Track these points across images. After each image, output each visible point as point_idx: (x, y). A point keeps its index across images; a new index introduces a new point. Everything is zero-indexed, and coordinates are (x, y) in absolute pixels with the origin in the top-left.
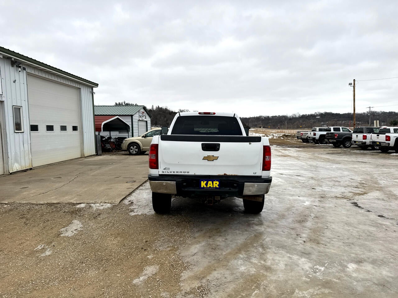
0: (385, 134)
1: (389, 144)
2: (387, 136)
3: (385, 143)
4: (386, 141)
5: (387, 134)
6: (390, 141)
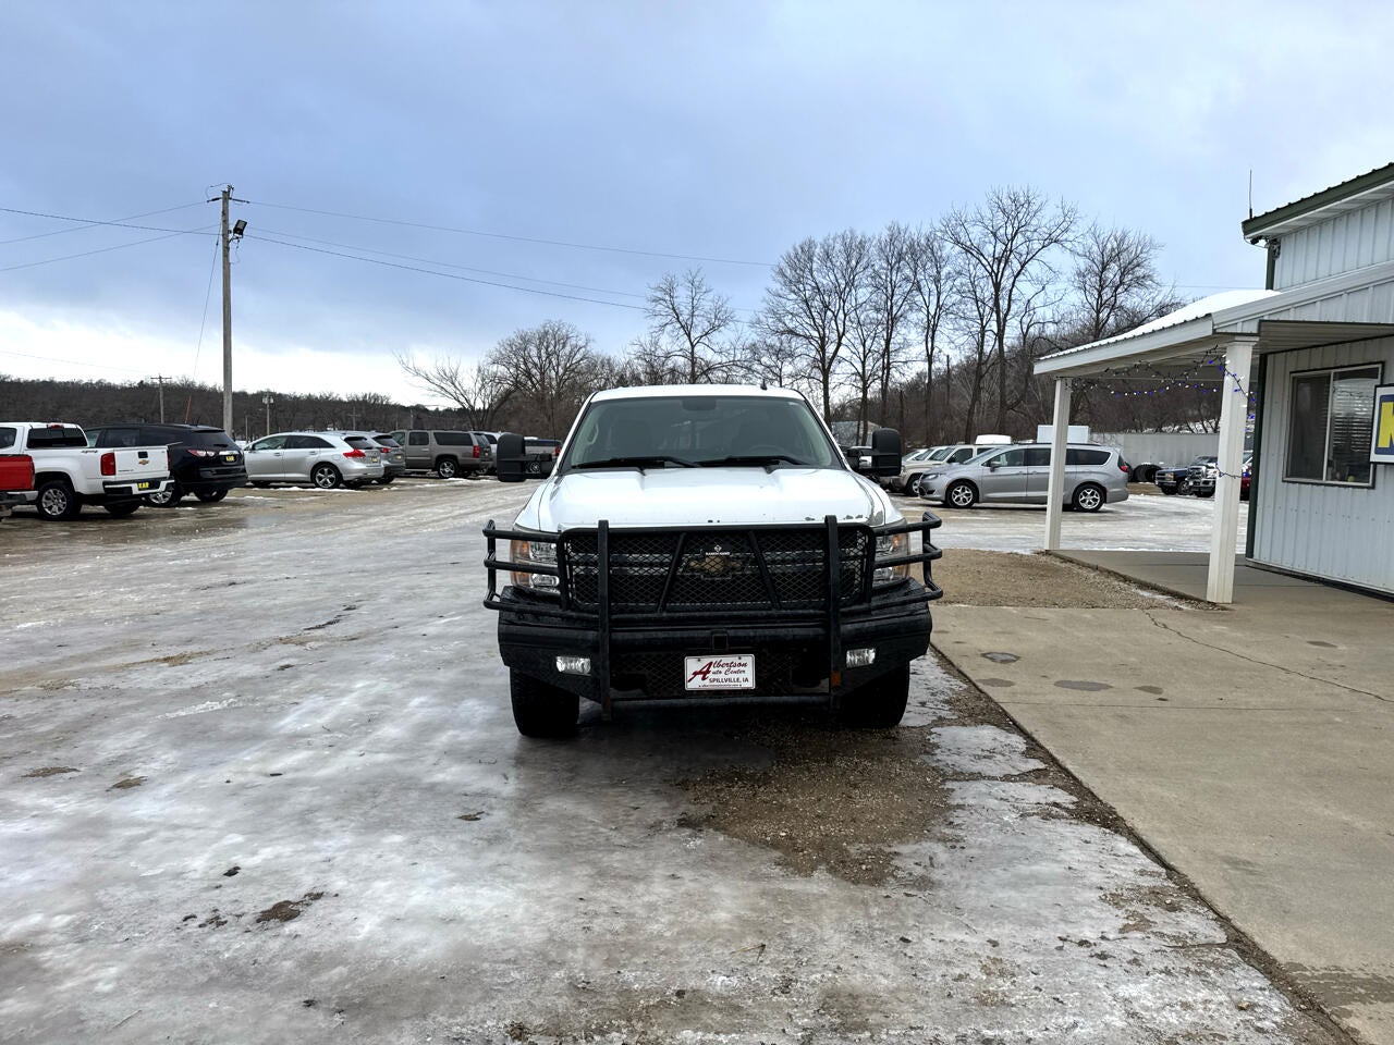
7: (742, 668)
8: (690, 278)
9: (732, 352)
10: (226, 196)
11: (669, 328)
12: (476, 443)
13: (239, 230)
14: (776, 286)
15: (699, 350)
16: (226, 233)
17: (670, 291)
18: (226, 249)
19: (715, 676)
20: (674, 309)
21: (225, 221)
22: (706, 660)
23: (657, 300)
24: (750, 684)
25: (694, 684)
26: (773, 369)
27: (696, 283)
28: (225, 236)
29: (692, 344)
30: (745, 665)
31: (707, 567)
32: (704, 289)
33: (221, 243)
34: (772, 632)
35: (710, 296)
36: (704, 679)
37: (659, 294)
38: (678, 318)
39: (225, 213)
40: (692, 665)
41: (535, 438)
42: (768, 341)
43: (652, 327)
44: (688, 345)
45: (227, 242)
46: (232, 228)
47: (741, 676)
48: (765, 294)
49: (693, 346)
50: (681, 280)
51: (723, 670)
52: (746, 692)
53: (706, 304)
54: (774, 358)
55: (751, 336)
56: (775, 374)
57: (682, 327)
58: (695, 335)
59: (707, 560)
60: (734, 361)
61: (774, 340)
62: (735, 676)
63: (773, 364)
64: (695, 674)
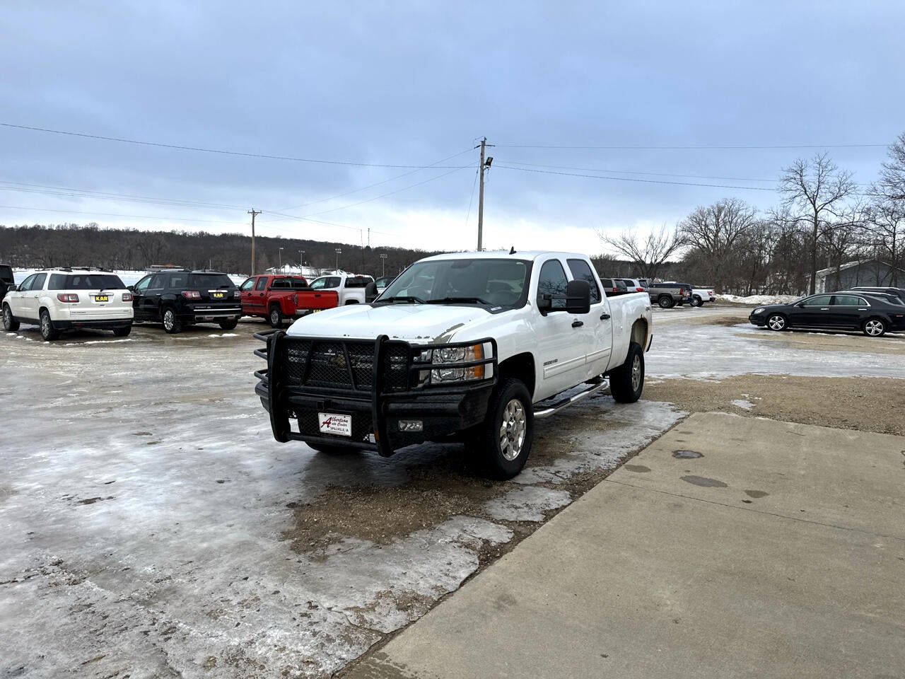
7: (345, 423)
8: (818, 160)
9: (852, 215)
10: (483, 143)
11: (798, 199)
12: (615, 286)
13: (489, 163)
14: (891, 161)
15: (822, 214)
16: (482, 165)
17: (800, 172)
18: (482, 175)
19: (334, 426)
20: (803, 186)
21: (482, 159)
22: (329, 416)
23: (788, 180)
24: (349, 433)
25: (324, 429)
26: (888, 227)
27: (824, 164)
28: (481, 167)
29: (816, 210)
30: (347, 421)
31: (339, 362)
32: (829, 168)
33: (479, 172)
34: (352, 403)
35: (835, 173)
36: (328, 427)
37: (791, 175)
38: (806, 191)
39: (482, 154)
40: (322, 418)
41: (674, 282)
42: (884, 205)
43: (783, 199)
44: (812, 211)
45: (482, 170)
46: (485, 162)
47: (345, 428)
48: (882, 168)
49: (817, 212)
50: (810, 163)
51: (337, 423)
52: (347, 437)
53: (832, 179)
54: (889, 218)
55: (868, 202)
56: (890, 231)
57: (809, 198)
58: (819, 203)
59: (339, 358)
60: (853, 222)
61: (888, 204)
62: (342, 427)
63: (886, 222)
64: (324, 423)
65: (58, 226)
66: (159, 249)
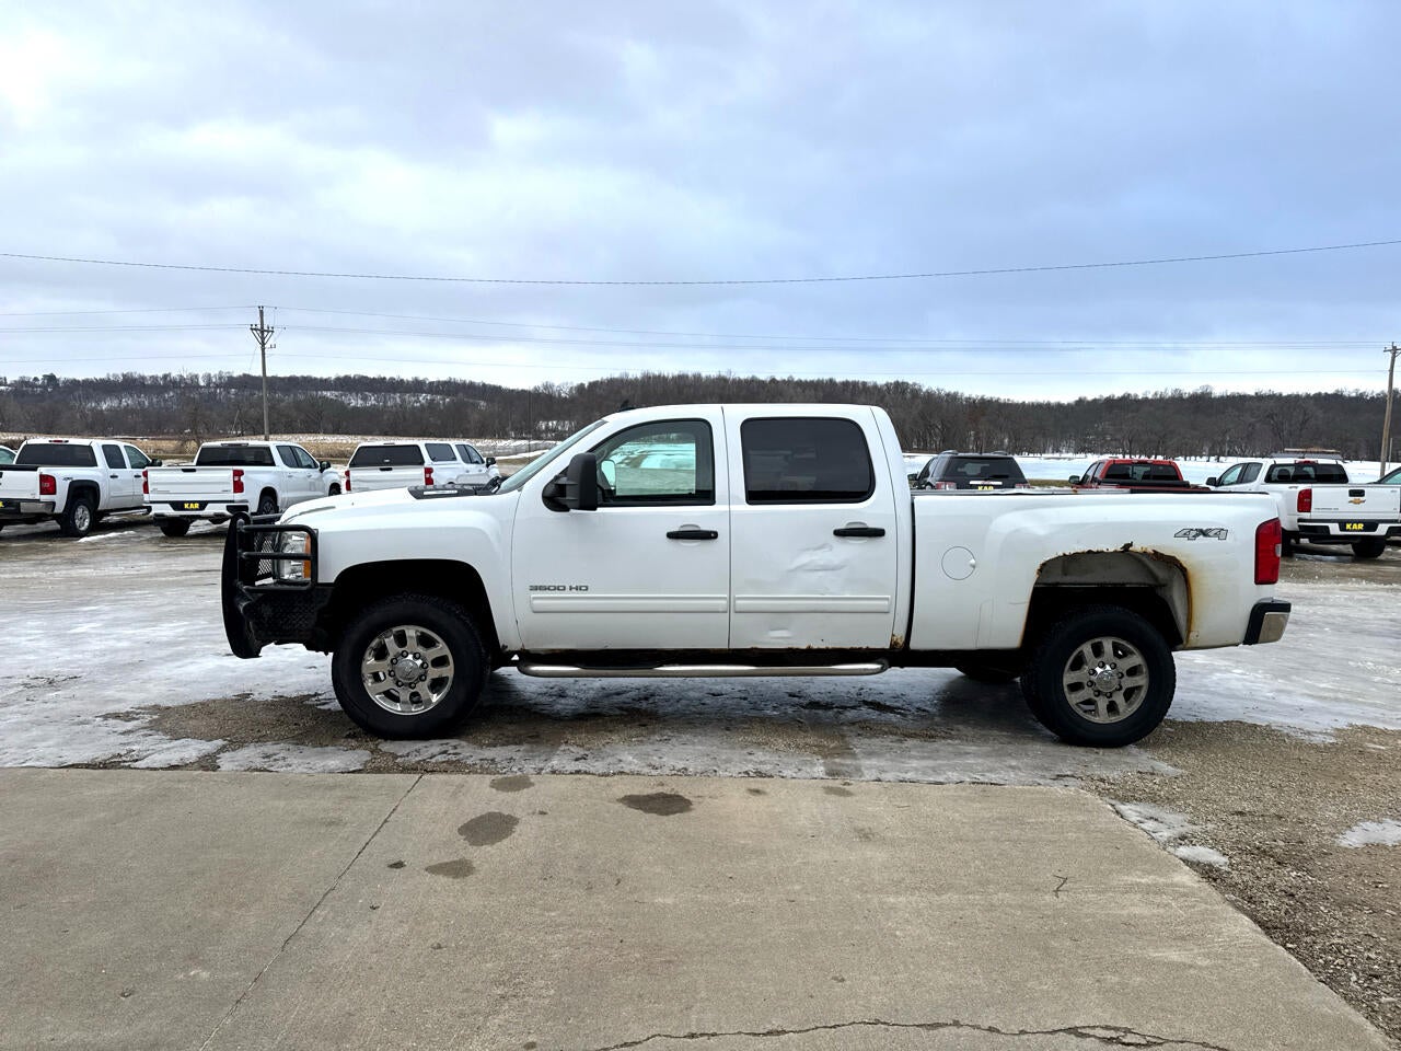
0: (35, 469)
1: (53, 504)
2: (43, 478)
3: (38, 501)
4: (42, 493)
5: (44, 470)
6: (54, 493)
65: (1156, 394)
66: (1305, 422)
